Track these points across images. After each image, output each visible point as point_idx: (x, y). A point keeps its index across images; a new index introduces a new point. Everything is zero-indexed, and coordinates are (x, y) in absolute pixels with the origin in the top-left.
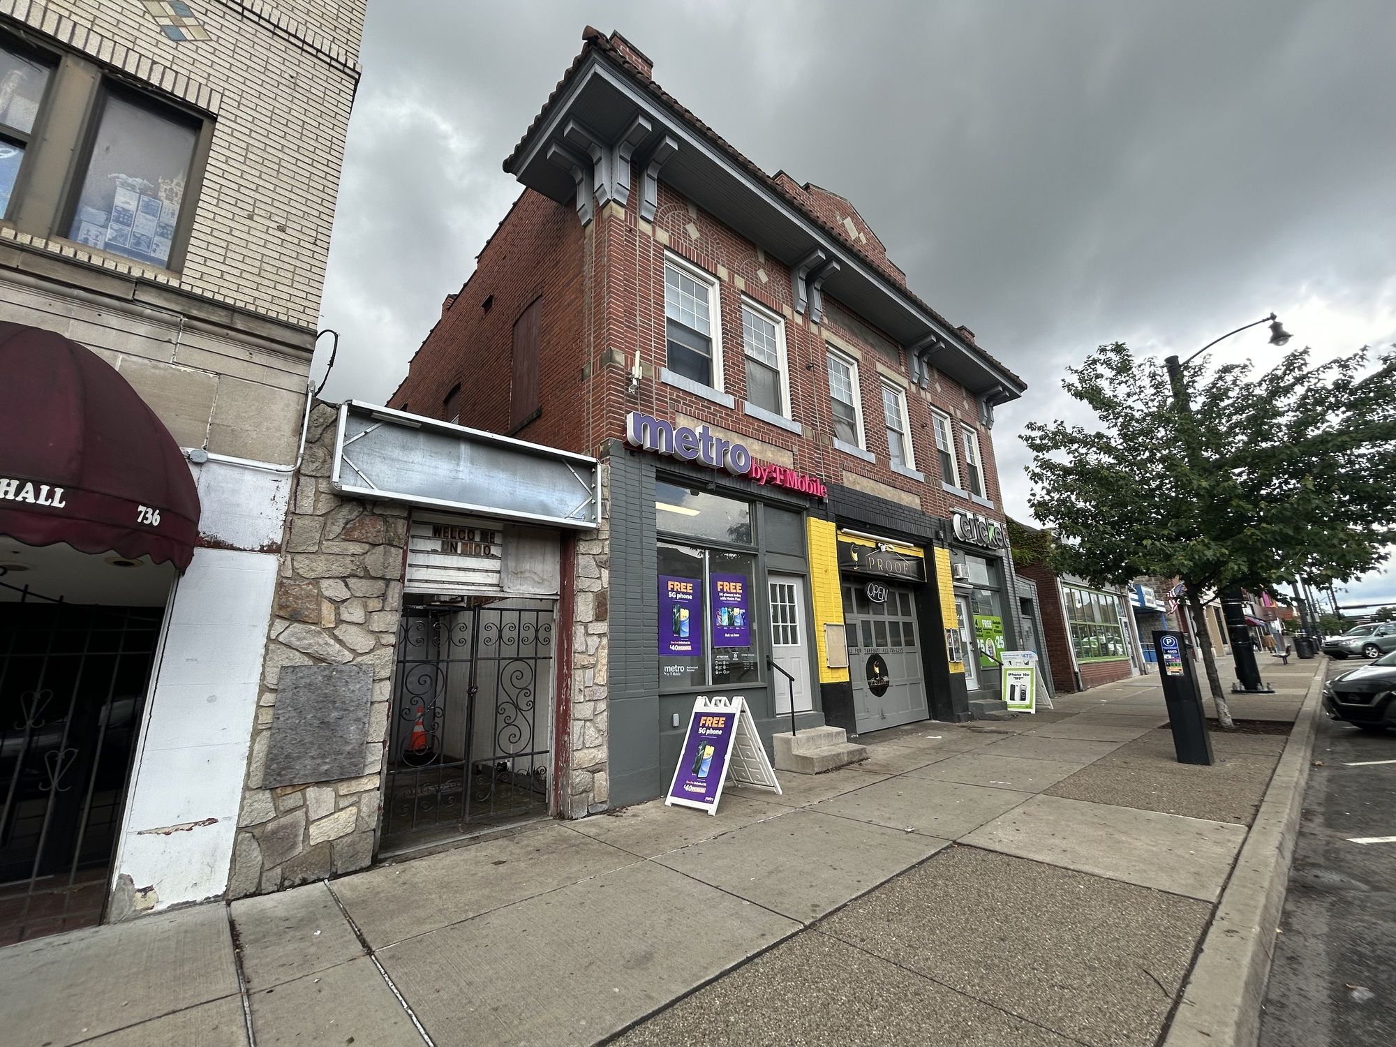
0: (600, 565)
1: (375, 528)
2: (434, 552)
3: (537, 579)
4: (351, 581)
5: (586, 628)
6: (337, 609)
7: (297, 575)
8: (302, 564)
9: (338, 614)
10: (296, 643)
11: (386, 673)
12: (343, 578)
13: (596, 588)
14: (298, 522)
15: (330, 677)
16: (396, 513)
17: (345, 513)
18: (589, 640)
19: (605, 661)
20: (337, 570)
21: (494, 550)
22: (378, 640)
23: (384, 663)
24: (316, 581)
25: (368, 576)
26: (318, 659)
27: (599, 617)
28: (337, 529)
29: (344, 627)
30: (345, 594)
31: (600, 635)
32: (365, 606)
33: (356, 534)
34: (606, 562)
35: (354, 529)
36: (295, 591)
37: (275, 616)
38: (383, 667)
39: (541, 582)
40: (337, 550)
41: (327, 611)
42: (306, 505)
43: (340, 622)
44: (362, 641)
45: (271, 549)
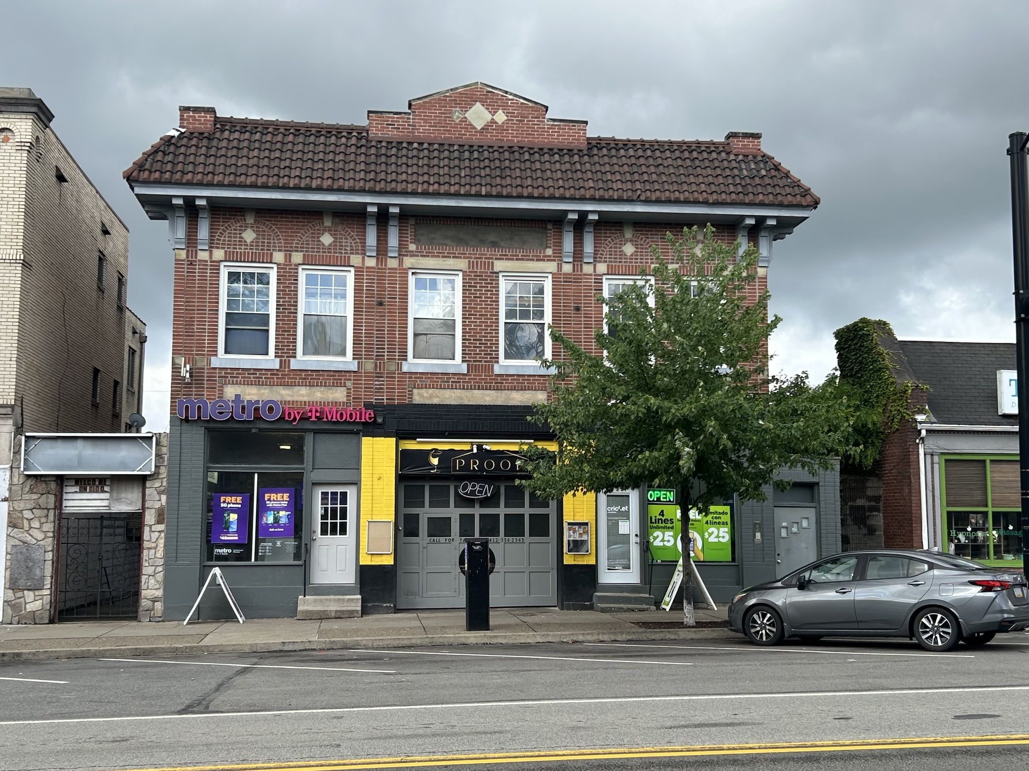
0: (160, 493)
1: (42, 487)
2: (76, 492)
3: (128, 502)
4: (34, 510)
5: (151, 528)
6: (29, 523)
7: (14, 510)
8: (16, 505)
9: (30, 525)
10: (16, 536)
11: (50, 548)
12: (31, 510)
13: (157, 505)
14: (13, 488)
15: (28, 550)
16: (50, 479)
17: (29, 482)
18: (152, 534)
19: (162, 546)
20: (29, 506)
21: (106, 488)
22: (45, 536)
23: (49, 543)
24: (21, 511)
25: (40, 508)
26: (24, 543)
27: (159, 521)
28: (27, 489)
29: (32, 530)
30: (32, 516)
31: (160, 532)
32: (40, 521)
33: (35, 490)
34: (164, 491)
35: (33, 488)
36: (14, 516)
37: (9, 526)
38: (49, 546)
39: (131, 504)
40: (28, 498)
41: (26, 523)
42: (15, 480)
43: (31, 528)
44: (40, 536)
45: (5, 500)
